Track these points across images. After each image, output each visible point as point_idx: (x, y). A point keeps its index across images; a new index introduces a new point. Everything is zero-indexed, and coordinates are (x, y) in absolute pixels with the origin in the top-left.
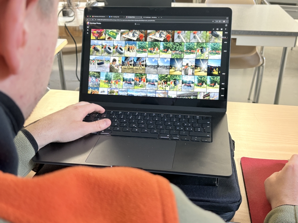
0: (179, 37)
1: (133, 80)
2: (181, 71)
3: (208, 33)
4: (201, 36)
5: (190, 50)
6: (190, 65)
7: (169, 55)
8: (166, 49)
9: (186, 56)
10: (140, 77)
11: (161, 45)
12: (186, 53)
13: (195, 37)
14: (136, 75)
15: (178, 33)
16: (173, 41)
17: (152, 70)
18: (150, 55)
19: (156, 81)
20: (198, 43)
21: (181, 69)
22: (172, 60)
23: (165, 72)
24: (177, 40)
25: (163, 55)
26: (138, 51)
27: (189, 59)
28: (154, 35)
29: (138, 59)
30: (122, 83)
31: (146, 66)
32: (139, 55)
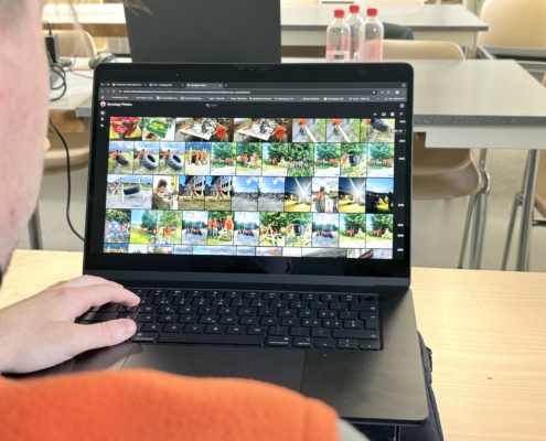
0: (302, 131)
1: (204, 226)
2: (309, 204)
3: (365, 123)
4: (349, 129)
5: (328, 158)
6: (327, 190)
7: (281, 171)
8: (276, 157)
9: (319, 172)
10: (220, 218)
11: (265, 150)
12: (319, 165)
13: (336, 132)
14: (212, 214)
15: (301, 124)
16: (290, 139)
17: (246, 202)
18: (241, 171)
19: (256, 227)
20: (343, 143)
21: (308, 200)
22: (289, 181)
23: (275, 206)
24: (297, 138)
25: (270, 170)
26: (214, 163)
27: (326, 178)
28: (249, 129)
29: (215, 179)
30: (179, 232)
31: (232, 194)
32: (217, 171)
